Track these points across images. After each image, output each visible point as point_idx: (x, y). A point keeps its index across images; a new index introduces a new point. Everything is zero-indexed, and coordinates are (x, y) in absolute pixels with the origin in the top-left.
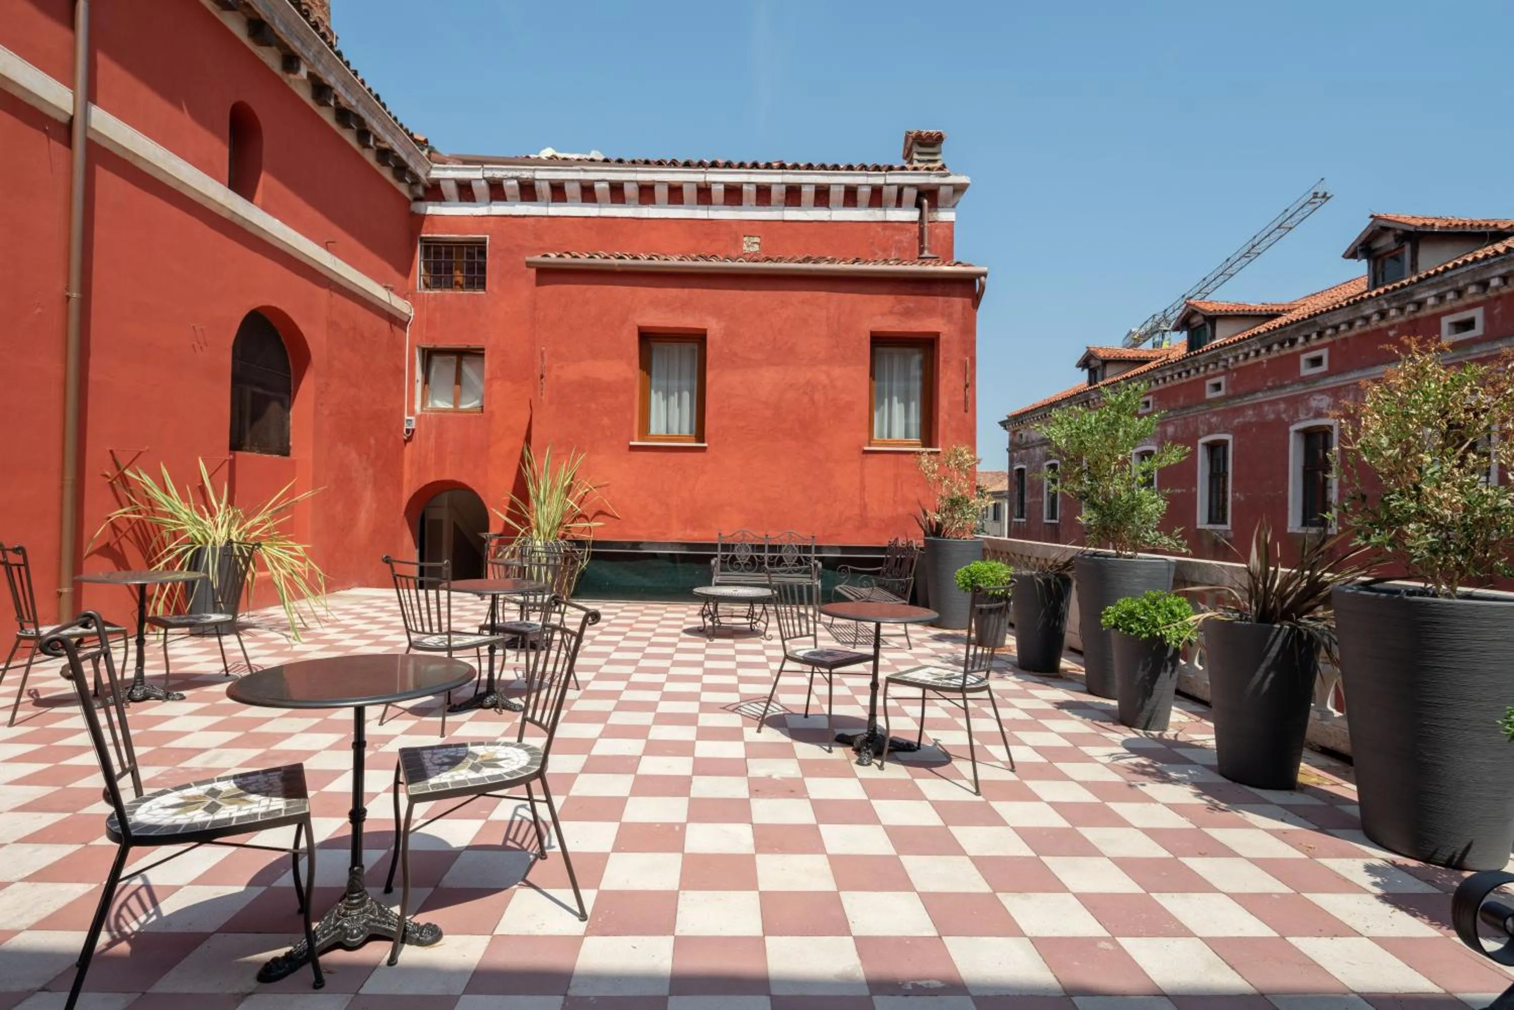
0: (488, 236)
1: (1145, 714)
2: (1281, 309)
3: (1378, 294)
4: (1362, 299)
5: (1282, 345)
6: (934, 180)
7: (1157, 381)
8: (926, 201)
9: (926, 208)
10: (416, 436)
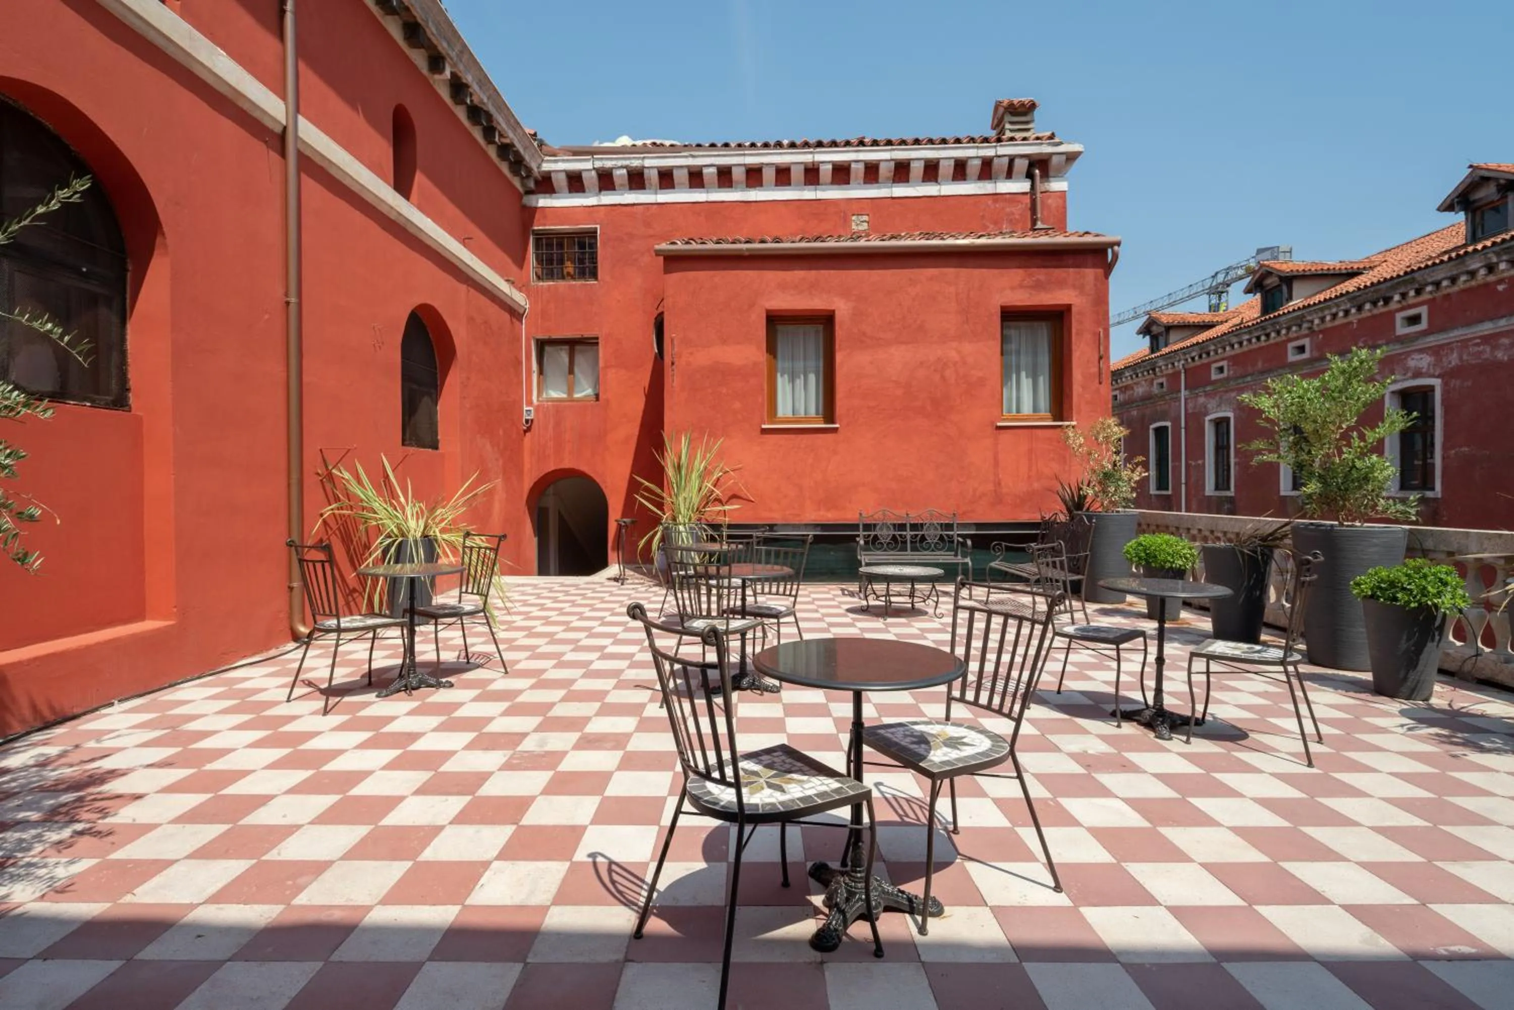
0: (598, 226)
1: (1410, 684)
2: (1362, 266)
3: (1485, 247)
4: (1466, 253)
5: (1375, 303)
6: (1046, 149)
7: (1232, 346)
8: (1037, 171)
9: (1038, 178)
10: (535, 426)
